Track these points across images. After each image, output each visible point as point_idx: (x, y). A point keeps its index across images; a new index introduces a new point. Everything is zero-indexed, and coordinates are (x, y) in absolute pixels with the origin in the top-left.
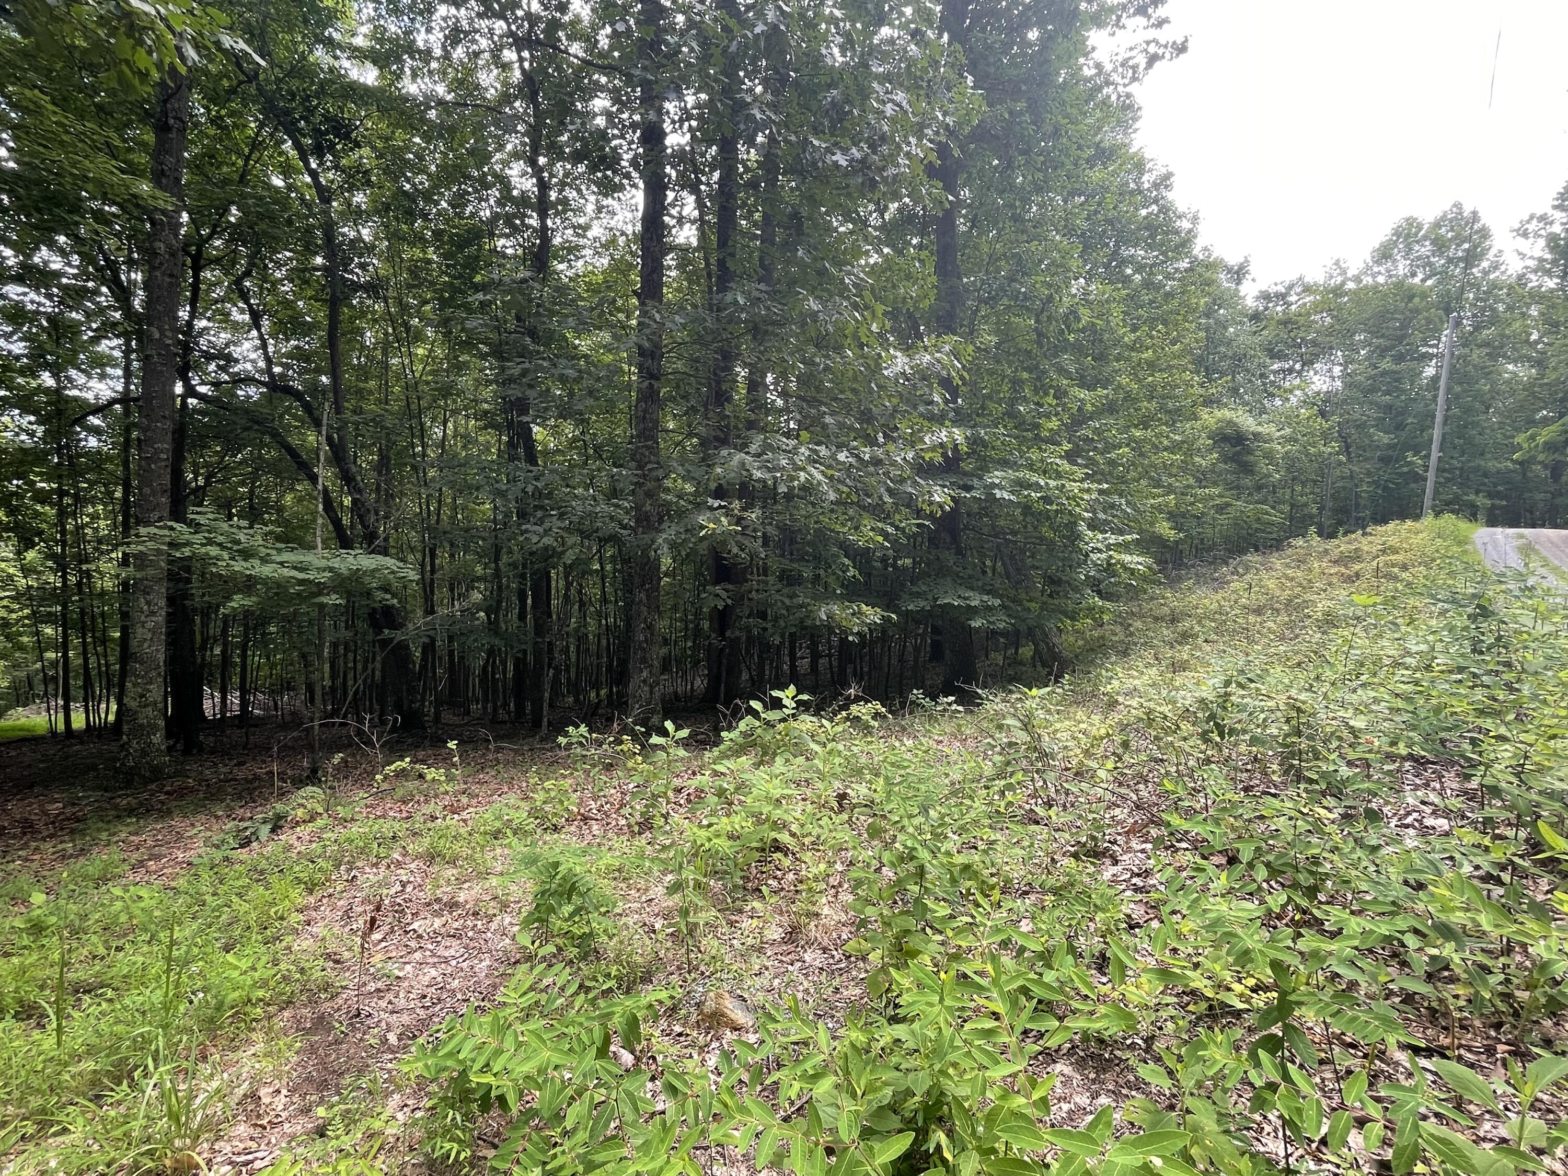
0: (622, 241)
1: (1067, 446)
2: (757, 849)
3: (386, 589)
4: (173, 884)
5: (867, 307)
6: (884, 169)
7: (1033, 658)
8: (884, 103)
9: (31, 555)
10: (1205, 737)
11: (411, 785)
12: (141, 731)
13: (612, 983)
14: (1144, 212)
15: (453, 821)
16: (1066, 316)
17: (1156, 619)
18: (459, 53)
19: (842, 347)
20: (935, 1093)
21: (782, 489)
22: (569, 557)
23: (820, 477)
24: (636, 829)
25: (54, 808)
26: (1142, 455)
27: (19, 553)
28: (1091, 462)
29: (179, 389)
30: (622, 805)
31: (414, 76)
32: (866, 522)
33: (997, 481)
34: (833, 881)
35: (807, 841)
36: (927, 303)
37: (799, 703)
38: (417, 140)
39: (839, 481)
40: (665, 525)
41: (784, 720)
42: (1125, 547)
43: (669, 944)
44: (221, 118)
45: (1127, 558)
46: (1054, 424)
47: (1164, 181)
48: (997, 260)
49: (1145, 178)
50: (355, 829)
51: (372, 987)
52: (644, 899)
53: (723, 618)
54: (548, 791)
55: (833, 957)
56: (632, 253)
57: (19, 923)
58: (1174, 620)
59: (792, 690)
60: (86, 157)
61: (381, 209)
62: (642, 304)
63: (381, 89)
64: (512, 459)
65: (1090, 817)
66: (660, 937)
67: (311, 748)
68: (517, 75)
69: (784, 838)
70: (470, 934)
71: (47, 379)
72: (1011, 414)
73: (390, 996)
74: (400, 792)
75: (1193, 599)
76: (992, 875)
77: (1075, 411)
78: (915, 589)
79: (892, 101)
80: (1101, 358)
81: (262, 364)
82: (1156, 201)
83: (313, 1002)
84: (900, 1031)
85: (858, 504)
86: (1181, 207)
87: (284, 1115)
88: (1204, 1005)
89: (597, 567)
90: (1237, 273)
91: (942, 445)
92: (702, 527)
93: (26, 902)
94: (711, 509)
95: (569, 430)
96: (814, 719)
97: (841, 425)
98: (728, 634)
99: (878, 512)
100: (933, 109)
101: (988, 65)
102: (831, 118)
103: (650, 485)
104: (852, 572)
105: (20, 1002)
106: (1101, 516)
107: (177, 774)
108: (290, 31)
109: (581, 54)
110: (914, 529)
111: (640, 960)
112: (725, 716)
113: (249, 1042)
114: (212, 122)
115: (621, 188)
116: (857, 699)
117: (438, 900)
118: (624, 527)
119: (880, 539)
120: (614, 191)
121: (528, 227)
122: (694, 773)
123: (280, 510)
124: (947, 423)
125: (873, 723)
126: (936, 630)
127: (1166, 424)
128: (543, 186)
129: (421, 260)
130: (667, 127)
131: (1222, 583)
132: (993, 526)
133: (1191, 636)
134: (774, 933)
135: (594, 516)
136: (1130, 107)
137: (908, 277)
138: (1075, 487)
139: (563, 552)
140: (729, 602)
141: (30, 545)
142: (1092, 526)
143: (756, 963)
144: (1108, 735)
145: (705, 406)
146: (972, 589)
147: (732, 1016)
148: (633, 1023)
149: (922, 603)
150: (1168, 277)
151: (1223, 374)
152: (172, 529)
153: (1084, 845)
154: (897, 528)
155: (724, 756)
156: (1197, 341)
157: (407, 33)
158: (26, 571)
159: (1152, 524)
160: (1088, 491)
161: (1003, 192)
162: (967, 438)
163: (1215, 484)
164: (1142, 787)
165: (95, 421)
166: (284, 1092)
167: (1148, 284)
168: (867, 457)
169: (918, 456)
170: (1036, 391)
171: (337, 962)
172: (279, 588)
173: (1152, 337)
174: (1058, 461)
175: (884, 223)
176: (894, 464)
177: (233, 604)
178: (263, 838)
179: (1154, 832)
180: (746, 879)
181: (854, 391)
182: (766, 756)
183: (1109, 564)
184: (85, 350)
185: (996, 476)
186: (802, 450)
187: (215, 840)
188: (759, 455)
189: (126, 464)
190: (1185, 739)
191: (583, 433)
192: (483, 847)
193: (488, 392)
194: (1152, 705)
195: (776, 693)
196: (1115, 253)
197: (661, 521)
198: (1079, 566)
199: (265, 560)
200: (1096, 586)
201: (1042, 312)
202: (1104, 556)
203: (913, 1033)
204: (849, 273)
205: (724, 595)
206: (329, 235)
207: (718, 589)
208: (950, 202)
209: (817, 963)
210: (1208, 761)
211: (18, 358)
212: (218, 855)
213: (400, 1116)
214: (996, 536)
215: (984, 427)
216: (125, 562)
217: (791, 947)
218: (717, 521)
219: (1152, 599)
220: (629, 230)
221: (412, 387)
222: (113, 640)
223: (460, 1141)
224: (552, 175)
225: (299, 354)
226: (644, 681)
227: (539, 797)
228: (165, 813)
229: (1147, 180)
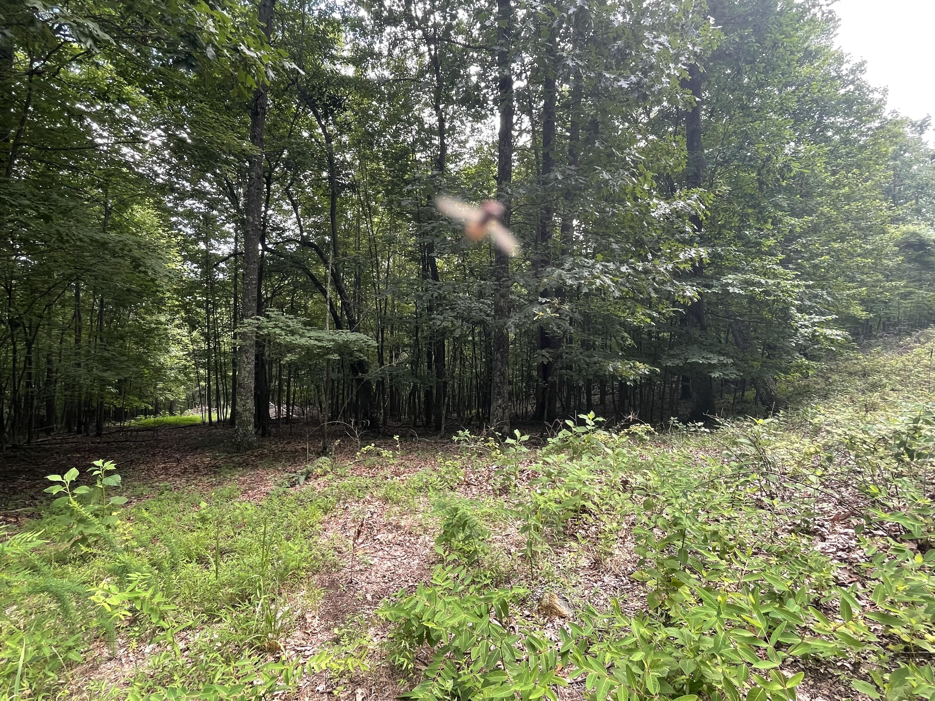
0: (486, 148)
1: (781, 257)
2: (572, 510)
3: (360, 351)
4: (260, 503)
5: (640, 174)
6: (652, 86)
7: (755, 399)
8: (652, 44)
9: (195, 333)
10: (898, 457)
11: (374, 459)
12: (244, 424)
13: (489, 581)
14: (842, 91)
15: (397, 479)
16: (781, 169)
17: (850, 374)
18: (397, 51)
19: (624, 200)
20: (698, 675)
21: (585, 290)
22: (457, 333)
23: (609, 282)
24: (498, 492)
25: (207, 460)
26: (839, 260)
27: (190, 333)
28: (799, 267)
29: (260, 247)
30: (489, 478)
31: (373, 67)
32: (639, 310)
33: (730, 281)
34: (622, 534)
35: (604, 508)
36: (681, 168)
37: (597, 423)
38: (374, 103)
39: (622, 284)
40: (512, 314)
41: (587, 433)
42: (826, 324)
43: (520, 562)
44: (280, 104)
45: (828, 332)
46: (771, 242)
47: (860, 67)
48: (729, 136)
49: (843, 68)
50: (346, 482)
51: (357, 568)
52: (504, 534)
53: (545, 369)
54: (448, 466)
55: (622, 581)
56: (492, 155)
57: (195, 516)
58: (865, 374)
59: (592, 414)
60: (224, 133)
61: (356, 143)
62: (499, 183)
63: (356, 78)
64: (425, 277)
65: (803, 507)
66: (515, 557)
67: (323, 436)
68: (427, 59)
69: (589, 505)
70: (408, 544)
71: (202, 246)
72: (740, 237)
73: (367, 574)
74: (368, 463)
75: (881, 360)
76: (731, 540)
77: (787, 233)
78: (672, 352)
79: (657, 42)
80: (807, 195)
81: (298, 231)
82: (852, 82)
83: (328, 572)
84: (672, 631)
85: (633, 298)
86: (873, 85)
87: (318, 629)
88: (901, 647)
89: (470, 338)
90: (921, 126)
91: (691, 259)
92: (535, 315)
93: (198, 505)
94: (541, 303)
95: (456, 260)
96: (605, 433)
97: (622, 249)
98: (550, 379)
99: (648, 303)
100: (685, 43)
101: (724, 8)
102: (617, 58)
103: (503, 291)
104: (629, 341)
105: (198, 554)
106: (808, 303)
107: (260, 446)
108: (313, 53)
109: (463, 42)
110: (672, 314)
111: (503, 569)
112: (549, 428)
113: (299, 589)
114: (276, 107)
115: (485, 116)
116: (635, 422)
117: (390, 524)
118: (488, 315)
119: (649, 320)
120: (481, 119)
121: (434, 145)
122: (531, 462)
123: (306, 308)
124: (695, 244)
125: (645, 437)
126: (685, 379)
127: (860, 238)
128: (442, 121)
129: (376, 169)
130: (514, 78)
131: (907, 349)
132: (726, 311)
133: (880, 386)
134: (584, 562)
135: (470, 309)
136: (832, 19)
137: (668, 153)
138: (788, 284)
139: (454, 330)
140: (551, 359)
141: (193, 328)
142: (800, 310)
143: (574, 579)
144: (817, 452)
145: (536, 242)
146: (712, 352)
147: (560, 609)
148: (504, 605)
149: (677, 362)
150: (862, 134)
151: (907, 200)
152: (258, 319)
153: (799, 525)
154: (660, 313)
155: (549, 453)
156: (886, 178)
157: (371, 44)
158: (193, 341)
159: (847, 308)
160: (798, 286)
161: (734, 90)
162: (709, 254)
163: (900, 278)
164: (843, 489)
165: (222, 265)
166: (317, 617)
167: (845, 141)
168: (640, 269)
169: (675, 267)
170: (758, 221)
171: (340, 552)
172: (309, 350)
173: (847, 178)
174: (775, 266)
175: (650, 120)
176: (659, 272)
177: (287, 359)
178: (301, 483)
179: (854, 521)
180: (565, 528)
181: (631, 227)
182: (576, 454)
183: (814, 336)
184: (218, 229)
185: (730, 278)
186: (598, 266)
187: (279, 482)
188: (569, 270)
189: (235, 287)
190: (881, 458)
191: (463, 261)
192: (413, 496)
193: (412, 241)
194: (854, 433)
195: (581, 416)
196: (820, 121)
197: (509, 311)
198: (790, 337)
199: (302, 336)
200: (803, 350)
201: (763, 168)
202: (810, 330)
203: (682, 634)
204: (629, 154)
205: (548, 355)
206: (331, 160)
207: (544, 352)
208: (697, 102)
209: (612, 584)
210: (900, 475)
211: (190, 236)
212: (281, 490)
213: (375, 639)
214: (729, 318)
215: (721, 246)
216: (235, 337)
217: (595, 572)
218: (544, 311)
219: (847, 360)
220: (490, 140)
221: (372, 240)
222: (229, 376)
223: (408, 659)
224: (446, 114)
225: (315, 225)
226: (500, 406)
227: (443, 470)
228: (255, 467)
229: (845, 69)
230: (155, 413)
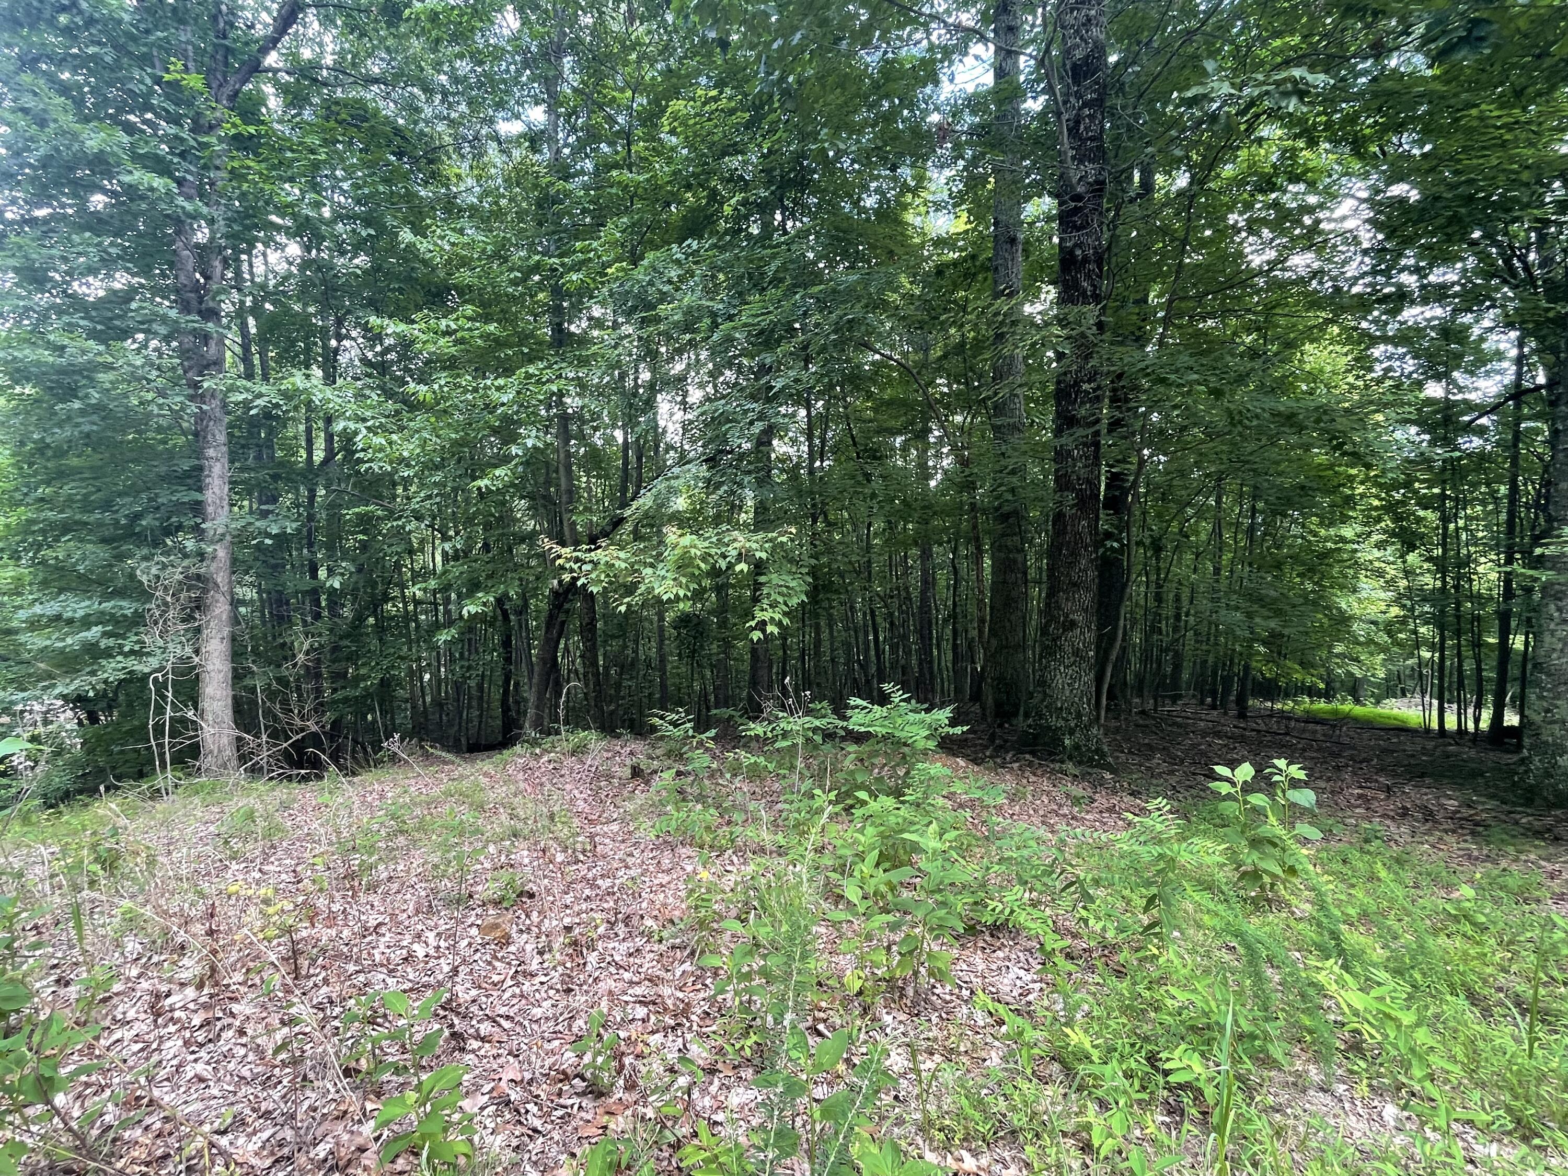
9: (1412, 558)
27: (1401, 556)
141: (1412, 547)
158: (1408, 573)
184: (1472, 349)
189: (1514, 460)
211: (1409, 376)
230: (1328, 695)
